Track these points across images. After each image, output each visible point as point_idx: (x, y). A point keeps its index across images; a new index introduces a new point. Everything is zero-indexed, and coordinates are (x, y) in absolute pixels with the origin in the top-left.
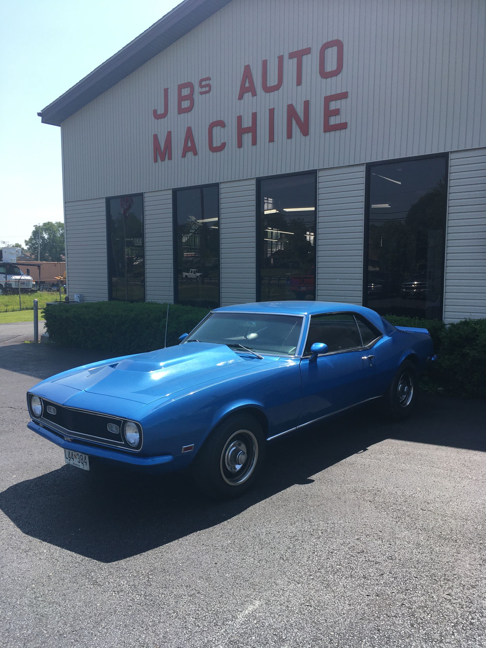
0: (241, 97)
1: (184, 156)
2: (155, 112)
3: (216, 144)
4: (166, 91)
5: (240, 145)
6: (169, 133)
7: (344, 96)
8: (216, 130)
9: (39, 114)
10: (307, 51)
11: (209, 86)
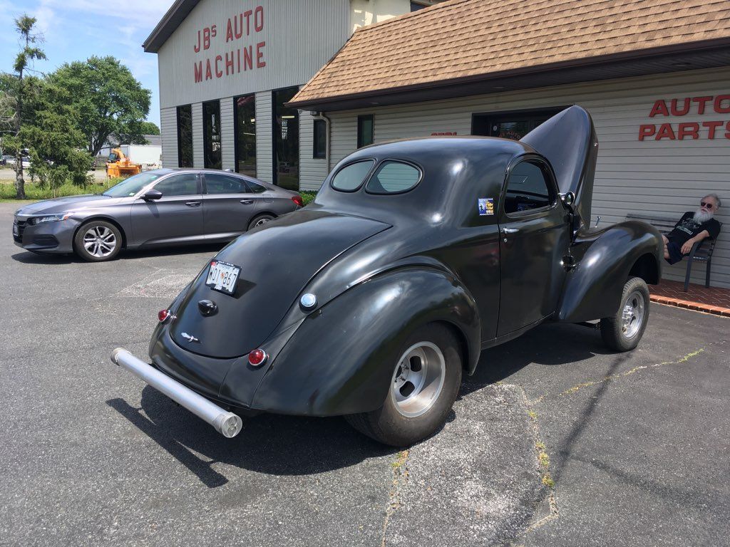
0: (227, 41)
1: (207, 79)
2: (195, 47)
3: (219, 72)
4: (199, 32)
5: (228, 74)
6: (201, 62)
7: (262, 44)
8: (219, 61)
9: (143, 46)
10: (250, 12)
11: (215, 31)
